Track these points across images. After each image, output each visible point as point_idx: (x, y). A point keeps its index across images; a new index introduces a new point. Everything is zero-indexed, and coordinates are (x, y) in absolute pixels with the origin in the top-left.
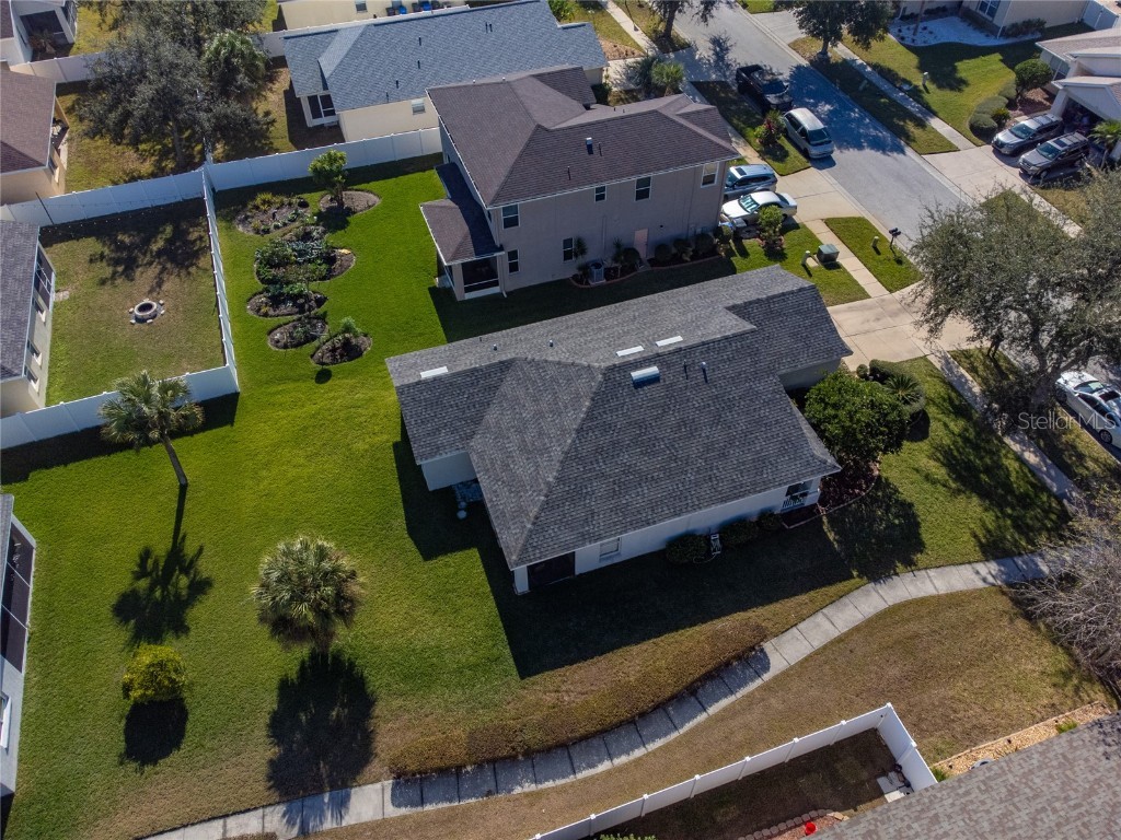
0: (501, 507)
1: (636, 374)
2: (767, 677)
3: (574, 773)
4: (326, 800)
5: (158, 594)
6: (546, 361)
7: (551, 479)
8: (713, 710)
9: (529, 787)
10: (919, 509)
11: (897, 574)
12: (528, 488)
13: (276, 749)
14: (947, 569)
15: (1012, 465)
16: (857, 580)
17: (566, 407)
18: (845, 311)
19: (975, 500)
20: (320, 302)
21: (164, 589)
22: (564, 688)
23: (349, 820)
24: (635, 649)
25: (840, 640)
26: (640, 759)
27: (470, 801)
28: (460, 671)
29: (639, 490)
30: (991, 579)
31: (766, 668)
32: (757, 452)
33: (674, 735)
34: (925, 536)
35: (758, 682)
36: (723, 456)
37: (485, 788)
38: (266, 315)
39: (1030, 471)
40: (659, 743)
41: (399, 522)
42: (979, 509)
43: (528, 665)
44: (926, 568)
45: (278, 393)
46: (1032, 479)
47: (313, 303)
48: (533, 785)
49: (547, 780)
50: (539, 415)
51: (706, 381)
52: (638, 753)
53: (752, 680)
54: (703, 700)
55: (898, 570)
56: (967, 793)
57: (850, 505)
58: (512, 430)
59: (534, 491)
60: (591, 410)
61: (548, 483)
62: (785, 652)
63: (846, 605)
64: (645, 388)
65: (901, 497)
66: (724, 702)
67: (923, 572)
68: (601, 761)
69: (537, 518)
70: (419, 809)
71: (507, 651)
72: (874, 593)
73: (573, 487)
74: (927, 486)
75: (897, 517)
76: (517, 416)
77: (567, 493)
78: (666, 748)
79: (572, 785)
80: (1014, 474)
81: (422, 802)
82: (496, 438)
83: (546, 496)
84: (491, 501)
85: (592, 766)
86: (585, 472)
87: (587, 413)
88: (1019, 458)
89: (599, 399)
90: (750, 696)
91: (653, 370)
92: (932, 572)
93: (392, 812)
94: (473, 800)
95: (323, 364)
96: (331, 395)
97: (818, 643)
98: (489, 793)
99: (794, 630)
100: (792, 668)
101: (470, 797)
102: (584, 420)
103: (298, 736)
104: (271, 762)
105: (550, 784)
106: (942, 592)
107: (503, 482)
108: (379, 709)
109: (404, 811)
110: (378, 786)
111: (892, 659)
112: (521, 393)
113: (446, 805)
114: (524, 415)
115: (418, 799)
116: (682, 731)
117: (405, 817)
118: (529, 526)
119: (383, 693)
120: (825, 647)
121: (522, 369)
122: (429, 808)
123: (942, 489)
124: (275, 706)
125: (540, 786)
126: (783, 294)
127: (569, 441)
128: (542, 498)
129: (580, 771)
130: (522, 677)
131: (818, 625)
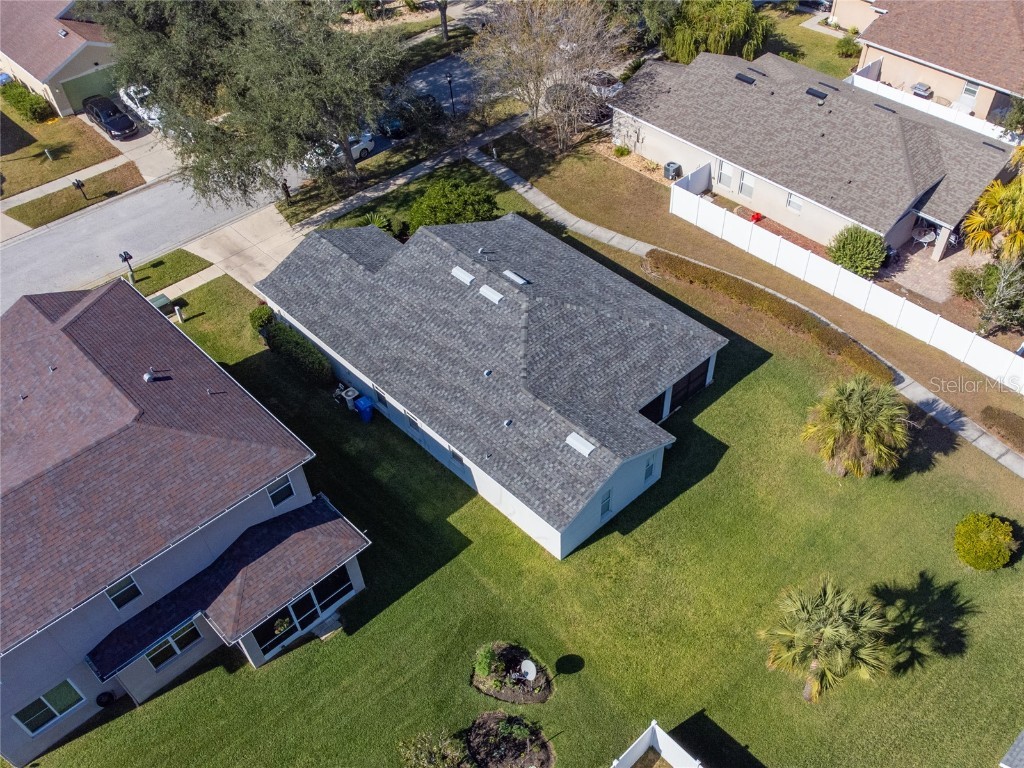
0: (683, 361)
1: (519, 281)
4: (934, 413)
6: (526, 355)
12: (659, 342)
13: (936, 456)
17: (574, 326)
23: (932, 396)
33: (746, 280)
37: (854, 346)
43: (762, 355)
44: (538, 210)
48: (830, 324)
49: (823, 322)
50: (588, 349)
52: (770, 291)
56: (713, 142)
58: (608, 371)
59: (661, 336)
67: (542, 210)
70: (894, 367)
76: (592, 369)
81: (890, 368)
82: (620, 385)
84: (679, 372)
85: (795, 307)
87: (578, 305)
91: (508, 274)
92: (540, 207)
93: (908, 380)
94: (866, 346)
97: (633, 241)
98: (855, 341)
99: (630, 251)
101: (866, 350)
104: (946, 454)
105: (823, 319)
106: (554, 202)
107: (660, 365)
109: (902, 374)
110: (903, 393)
112: (566, 374)
113: (880, 357)
114: (590, 363)
116: (739, 277)
117: (906, 372)
120: (633, 237)
121: (538, 379)
122: (889, 364)
124: (915, 474)
125: (829, 322)
129: (803, 310)
130: (771, 355)
131: (618, 243)
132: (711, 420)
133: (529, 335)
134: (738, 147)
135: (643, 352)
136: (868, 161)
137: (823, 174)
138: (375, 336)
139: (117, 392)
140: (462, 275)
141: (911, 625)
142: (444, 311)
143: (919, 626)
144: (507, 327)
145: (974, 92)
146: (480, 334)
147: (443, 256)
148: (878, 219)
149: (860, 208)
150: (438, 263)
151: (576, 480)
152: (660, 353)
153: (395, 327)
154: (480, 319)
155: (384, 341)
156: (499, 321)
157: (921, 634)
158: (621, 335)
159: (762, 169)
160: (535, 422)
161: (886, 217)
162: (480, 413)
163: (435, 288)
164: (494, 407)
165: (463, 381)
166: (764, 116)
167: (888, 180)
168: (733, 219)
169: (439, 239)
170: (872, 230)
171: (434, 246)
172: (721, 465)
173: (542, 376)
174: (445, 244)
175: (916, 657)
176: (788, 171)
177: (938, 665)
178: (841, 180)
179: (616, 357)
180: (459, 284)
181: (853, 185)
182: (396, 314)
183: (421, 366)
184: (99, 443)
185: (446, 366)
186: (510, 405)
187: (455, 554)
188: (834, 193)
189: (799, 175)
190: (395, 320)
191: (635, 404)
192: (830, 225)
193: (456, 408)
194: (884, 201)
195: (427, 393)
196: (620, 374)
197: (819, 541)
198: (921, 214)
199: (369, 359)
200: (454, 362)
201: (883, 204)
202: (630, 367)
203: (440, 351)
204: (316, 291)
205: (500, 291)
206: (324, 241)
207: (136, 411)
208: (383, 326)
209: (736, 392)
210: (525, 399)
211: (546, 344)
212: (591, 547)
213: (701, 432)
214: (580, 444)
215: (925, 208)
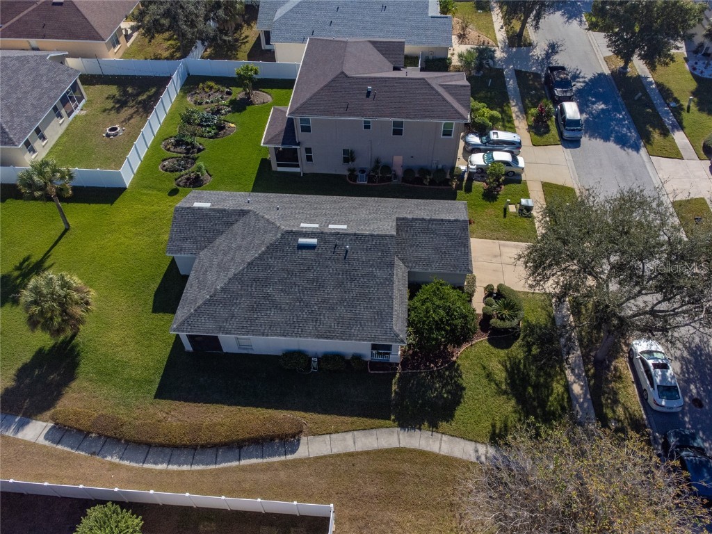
0: (189, 295)
1: (302, 241)
2: (290, 457)
3: (144, 463)
4: (17, 420)
5: (18, 281)
6: (263, 217)
7: (218, 287)
8: (243, 462)
9: (116, 460)
10: (467, 394)
11: (420, 429)
12: (206, 288)
13: (13, 383)
14: (458, 439)
15: (558, 388)
16: (391, 422)
17: (253, 248)
18: (512, 247)
19: (513, 402)
20: (199, 150)
21: (23, 280)
22: (172, 413)
23: (20, 436)
24: (226, 408)
25: (351, 455)
26: (184, 471)
27: (81, 453)
28: (127, 381)
29: (269, 312)
30: (483, 459)
31: (293, 452)
32: (356, 314)
33: (212, 467)
34: (458, 413)
35: (283, 458)
36: (332, 309)
37: (93, 450)
38: (168, 150)
39: (569, 398)
40: (201, 467)
41: (154, 286)
42: (510, 409)
43: (163, 392)
44: (443, 433)
45: (144, 194)
46: (566, 404)
47: (195, 150)
48: (118, 460)
49: (127, 460)
50: (239, 248)
51: (345, 258)
52: (185, 468)
53: (279, 455)
54: (243, 453)
55: (422, 427)
57: (420, 373)
58: (222, 252)
59: (207, 291)
60: (264, 253)
61: (216, 289)
62: (311, 447)
63: (371, 435)
64: (304, 251)
65: (460, 381)
66: (254, 461)
67: (439, 435)
68: (162, 463)
69: (199, 307)
70: (55, 445)
71: (158, 380)
72: (395, 436)
73: (229, 296)
74: (485, 381)
75: (448, 392)
76: (230, 245)
77: (224, 299)
78: (201, 472)
79: (137, 469)
80: (554, 395)
81: (58, 443)
82: (212, 254)
83: (211, 296)
85: (155, 463)
86: (241, 290)
87: (260, 255)
88: (568, 388)
89: (272, 249)
90: (270, 465)
91: (314, 241)
92: (445, 438)
93: (42, 441)
94: (83, 453)
95: (179, 185)
96: (171, 204)
97: (335, 451)
98: (94, 453)
99: (328, 436)
100: (308, 459)
101: (83, 451)
102: (256, 258)
103: (27, 381)
104: (7, 389)
105: (127, 463)
106: (442, 453)
107: (199, 281)
108: (74, 385)
109: (47, 443)
110: (45, 424)
111: (377, 481)
112: (240, 232)
113: (69, 449)
114: (233, 245)
115: (58, 439)
116: (217, 466)
117: (45, 446)
118: (192, 311)
119: (82, 376)
120: (338, 455)
121: (250, 218)
122: (59, 447)
123: (493, 385)
124: (28, 361)
125: (121, 462)
126: (442, 220)
127: (241, 268)
128: (208, 297)
129: (148, 463)
130: (155, 397)
131: (345, 440)
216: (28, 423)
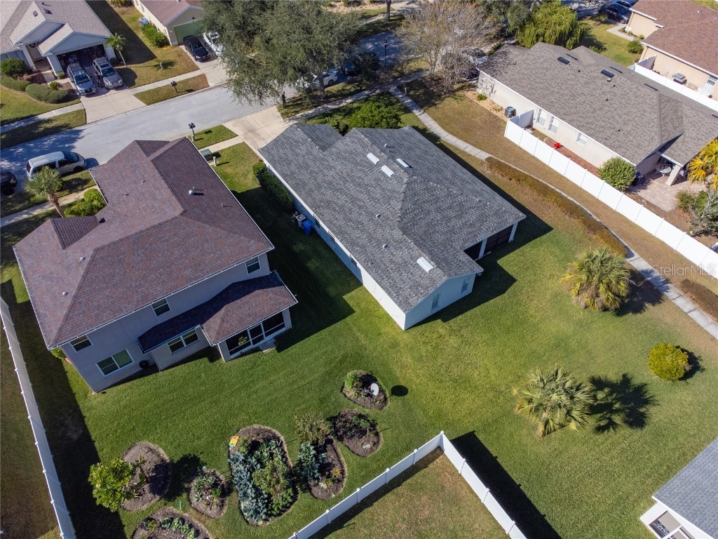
0: (496, 225)
1: (405, 165)
3: (579, 206)
4: (650, 278)
11: (433, 133)
12: (483, 211)
13: (647, 305)
14: (422, 121)
16: (442, 142)
17: (433, 195)
25: (474, 145)
27: (613, 233)
30: (422, 112)
39: (357, 101)
44: (425, 126)
46: (362, 101)
48: (593, 216)
55: (431, 132)
56: (537, 97)
58: (449, 224)
59: (485, 208)
67: (427, 127)
70: (628, 248)
72: (446, 138)
76: (440, 222)
82: (455, 234)
84: (492, 231)
91: (399, 161)
93: (636, 255)
98: (605, 229)
99: (476, 157)
103: (635, 299)
104: (653, 305)
105: (589, 212)
106: (436, 123)
107: (481, 225)
109: (633, 252)
110: (631, 263)
112: (423, 223)
114: (439, 218)
117: (636, 251)
121: (406, 223)
124: (631, 314)
129: (577, 204)
130: (552, 229)
131: (470, 151)
132: (508, 263)
133: (405, 197)
134: (552, 102)
135: (472, 216)
136: (634, 119)
137: (603, 124)
138: (319, 187)
139: (174, 198)
140: (373, 159)
141: (611, 405)
142: (360, 178)
143: (617, 406)
144: (394, 191)
145: (714, 83)
146: (378, 193)
147: (364, 146)
148: (634, 155)
149: (623, 147)
150: (360, 150)
151: (419, 285)
152: (483, 219)
153: (331, 183)
154: (379, 185)
155: (323, 190)
156: (389, 187)
157: (617, 411)
158: (461, 204)
159: (565, 117)
160: (401, 248)
161: (639, 154)
162: (370, 238)
163: (356, 164)
164: (379, 236)
165: (364, 219)
166: (571, 85)
167: (644, 132)
168: (542, 145)
169: (363, 136)
170: (629, 161)
171: (360, 140)
172: (510, 290)
173: (409, 222)
174: (366, 139)
175: (611, 424)
176: (581, 120)
177: (625, 431)
178: (614, 128)
179: (455, 217)
180: (370, 163)
181: (621, 132)
182: (332, 176)
183: (342, 207)
184: (160, 224)
185: (355, 209)
186: (388, 236)
187: (345, 317)
188: (608, 136)
189: (587, 123)
190: (331, 179)
191: (462, 246)
192: (601, 155)
193: (357, 234)
194: (639, 144)
195: (342, 223)
196: (456, 227)
197: (563, 344)
198: (663, 155)
199: (314, 199)
200: (360, 207)
201: (639, 146)
202: (463, 224)
203: (354, 200)
204: (291, 157)
205: (393, 170)
206: (299, 129)
207: (182, 210)
208: (324, 181)
209: (526, 248)
210: (398, 234)
211: (415, 204)
212: (423, 325)
213: (501, 269)
214: (425, 264)
215: (666, 152)
216: (643, 271)
